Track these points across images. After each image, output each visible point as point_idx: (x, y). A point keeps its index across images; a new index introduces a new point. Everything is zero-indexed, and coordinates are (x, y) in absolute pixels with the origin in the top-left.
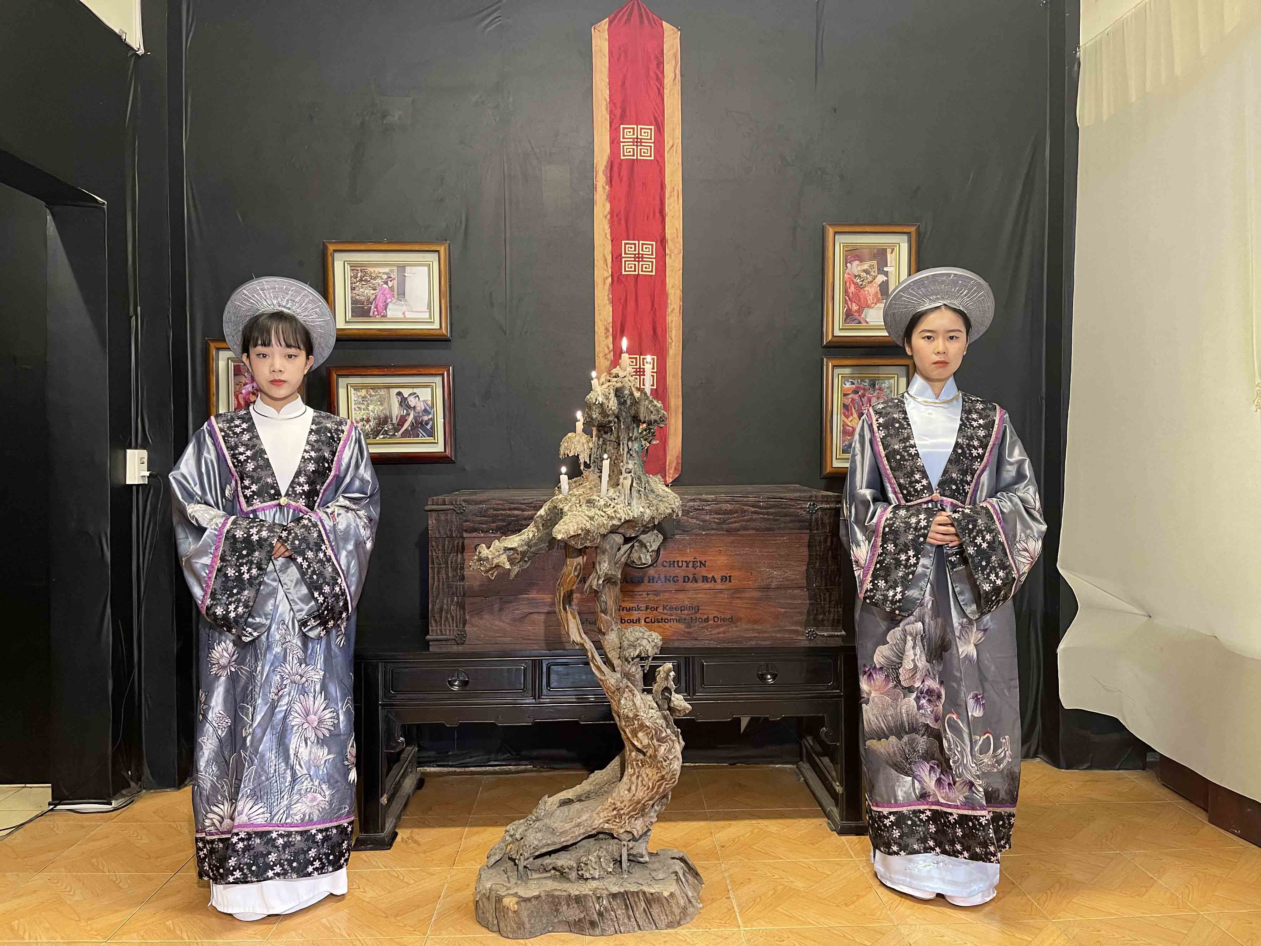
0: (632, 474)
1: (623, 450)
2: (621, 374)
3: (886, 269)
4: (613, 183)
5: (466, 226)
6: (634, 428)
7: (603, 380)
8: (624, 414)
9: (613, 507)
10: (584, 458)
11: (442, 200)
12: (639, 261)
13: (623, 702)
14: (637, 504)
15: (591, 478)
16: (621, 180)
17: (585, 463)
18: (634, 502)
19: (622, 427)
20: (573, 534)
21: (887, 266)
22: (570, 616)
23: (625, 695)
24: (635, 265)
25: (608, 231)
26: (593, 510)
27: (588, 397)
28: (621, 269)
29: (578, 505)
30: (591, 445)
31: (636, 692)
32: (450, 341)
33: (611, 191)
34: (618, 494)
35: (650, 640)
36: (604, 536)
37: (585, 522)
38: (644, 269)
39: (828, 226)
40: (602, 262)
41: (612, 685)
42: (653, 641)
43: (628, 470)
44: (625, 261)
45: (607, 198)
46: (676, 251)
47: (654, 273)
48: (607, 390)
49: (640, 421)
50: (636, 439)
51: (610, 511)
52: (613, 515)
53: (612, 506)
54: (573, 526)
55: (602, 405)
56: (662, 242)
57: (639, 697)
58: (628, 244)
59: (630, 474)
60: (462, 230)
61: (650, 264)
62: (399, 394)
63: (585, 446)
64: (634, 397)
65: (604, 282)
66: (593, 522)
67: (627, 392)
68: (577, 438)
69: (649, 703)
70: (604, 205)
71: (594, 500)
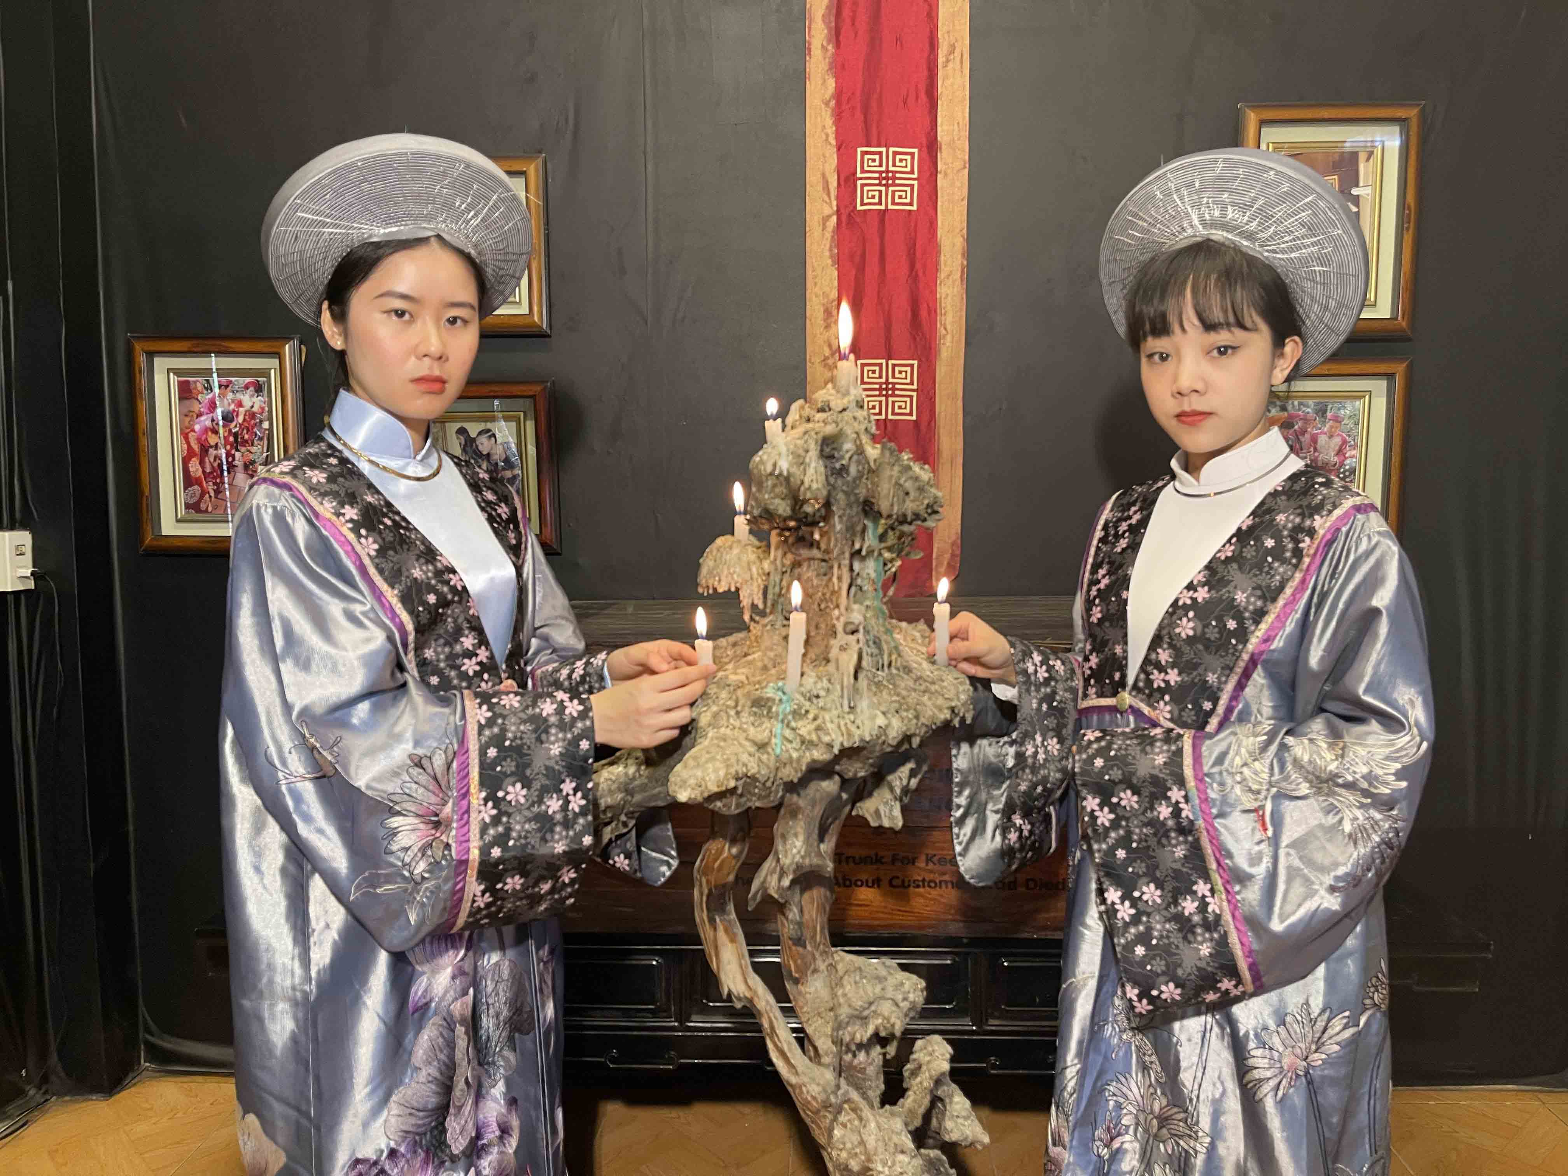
0: (860, 635)
1: (840, 578)
2: (837, 403)
3: (1355, 191)
4: (841, 38)
5: (577, 125)
6: (864, 530)
7: (793, 415)
8: (841, 496)
9: (815, 719)
10: (750, 595)
11: (532, 79)
12: (887, 186)
13: (837, 1133)
14: (872, 706)
15: (766, 642)
16: (856, 34)
17: (754, 606)
18: (863, 705)
19: (838, 527)
20: (715, 789)
21: (1357, 185)
22: (722, 935)
23: (843, 1118)
24: (880, 192)
25: (831, 130)
26: (767, 724)
27: (757, 459)
28: (855, 200)
29: (732, 713)
30: (766, 565)
31: (867, 1112)
32: (549, 336)
33: (836, 54)
34: (825, 683)
35: (900, 997)
36: (792, 787)
37: (745, 757)
38: (897, 200)
39: (1248, 111)
40: (820, 188)
41: (814, 1098)
42: (905, 999)
43: (851, 628)
44: (863, 185)
45: (830, 69)
46: (958, 164)
47: (915, 208)
48: (799, 442)
49: (880, 514)
50: (870, 552)
51: (805, 728)
52: (814, 737)
53: (811, 716)
54: (716, 771)
55: (787, 479)
56: (931, 148)
57: (873, 1125)
58: (867, 153)
59: (852, 638)
60: (569, 135)
61: (908, 189)
62: (462, 431)
63: (754, 570)
64: (866, 458)
65: (824, 224)
66: (764, 757)
67: (848, 446)
68: (736, 551)
69: (895, 1139)
70: (824, 81)
71: (768, 699)
